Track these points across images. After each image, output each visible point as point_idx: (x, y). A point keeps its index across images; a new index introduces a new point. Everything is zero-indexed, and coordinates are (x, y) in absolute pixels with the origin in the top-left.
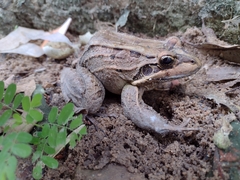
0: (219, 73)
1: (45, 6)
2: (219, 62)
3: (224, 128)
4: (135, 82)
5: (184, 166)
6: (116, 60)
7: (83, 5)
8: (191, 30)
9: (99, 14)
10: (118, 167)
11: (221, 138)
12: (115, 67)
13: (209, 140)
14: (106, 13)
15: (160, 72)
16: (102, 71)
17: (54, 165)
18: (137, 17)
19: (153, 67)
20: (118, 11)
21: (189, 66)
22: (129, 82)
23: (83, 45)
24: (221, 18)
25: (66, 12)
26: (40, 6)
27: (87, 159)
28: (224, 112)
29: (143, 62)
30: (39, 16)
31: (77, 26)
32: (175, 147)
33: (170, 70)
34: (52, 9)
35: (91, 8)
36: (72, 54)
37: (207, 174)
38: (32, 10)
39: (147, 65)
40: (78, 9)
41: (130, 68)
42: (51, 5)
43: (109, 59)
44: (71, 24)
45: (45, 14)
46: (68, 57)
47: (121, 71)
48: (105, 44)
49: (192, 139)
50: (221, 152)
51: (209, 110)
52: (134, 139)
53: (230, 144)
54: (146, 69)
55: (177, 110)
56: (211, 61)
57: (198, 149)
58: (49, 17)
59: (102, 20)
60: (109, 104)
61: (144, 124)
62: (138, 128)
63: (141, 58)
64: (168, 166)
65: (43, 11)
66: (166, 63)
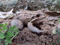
1: (6, 6)
2: (50, 16)
3: (54, 29)
4: (31, 21)
5: (45, 40)
6: (25, 16)
7: (16, 5)
8: (43, 9)
9: (20, 7)
10: (28, 42)
11: (54, 32)
12: (25, 18)
13: (51, 33)
14: (22, 7)
15: (37, 18)
16: (22, 19)
18: (30, 7)
19: (35, 17)
20: (25, 6)
22: (29, 21)
24: (50, 6)
25: (12, 7)
26: (5, 6)
27: (20, 41)
28: (53, 26)
29: (32, 16)
30: (5, 9)
31: (15, 11)
32: (42, 36)
33: (39, 17)
34: (8, 7)
35: (18, 6)
37: (52, 41)
38: (3, 7)
39: (33, 17)
40: (15, 6)
41: (29, 18)
42: (8, 6)
43: (24, 16)
44: (13, 10)
45: (7, 8)
46: (13, 17)
47: (27, 19)
48: (22, 13)
49: (46, 34)
50: (54, 35)
51: (50, 26)
52: (32, 35)
53: (56, 33)
54: (33, 18)
55: (42, 27)
56: (48, 16)
57: (48, 36)
58: (8, 9)
59: (21, 8)
60: (24, 27)
61: (34, 31)
62: (32, 32)
63: (32, 15)
64: (41, 40)
65: (6, 7)
66: (38, 16)
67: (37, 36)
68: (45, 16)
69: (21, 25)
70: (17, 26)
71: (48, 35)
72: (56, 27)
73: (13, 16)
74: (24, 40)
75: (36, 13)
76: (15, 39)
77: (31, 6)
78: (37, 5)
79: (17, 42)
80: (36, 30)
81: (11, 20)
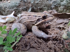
0: (59, 21)
1: (6, 8)
2: (59, 18)
4: (36, 24)
5: (54, 47)
6: (29, 19)
7: (18, 7)
8: (50, 11)
9: (23, 9)
10: (33, 49)
11: (64, 36)
12: (29, 21)
13: (61, 38)
14: (25, 9)
15: (43, 20)
16: (25, 23)
17: (11, 50)
18: (34, 9)
19: (41, 19)
20: (28, 8)
21: (51, 18)
23: (18, 18)
25: (13, 10)
26: (5, 8)
27: (22, 48)
29: (37, 18)
30: (5, 12)
31: (16, 14)
33: (46, 20)
34: (8, 9)
35: (20, 8)
36: (15, 20)
37: (62, 47)
38: (3, 10)
39: (39, 19)
40: (16, 8)
41: (34, 21)
42: (8, 8)
43: (27, 19)
44: (14, 13)
45: (6, 11)
46: (14, 21)
47: (31, 22)
48: (25, 15)
49: (55, 39)
50: (65, 40)
51: (59, 30)
53: (68, 37)
54: (38, 20)
58: (8, 12)
59: (24, 11)
60: (28, 32)
61: (40, 36)
62: (38, 37)
63: (37, 17)
64: (50, 47)
65: (6, 10)
66: (44, 18)
67: (44, 42)
68: (53, 18)
69: (24, 29)
70: (19, 30)
71: (57, 41)
72: (67, 30)
73: (14, 19)
74: (28, 47)
75: (42, 14)
76: (17, 46)
77: (36, 8)
78: (43, 6)
79: (19, 50)
80: (42, 34)
81: (12, 25)
